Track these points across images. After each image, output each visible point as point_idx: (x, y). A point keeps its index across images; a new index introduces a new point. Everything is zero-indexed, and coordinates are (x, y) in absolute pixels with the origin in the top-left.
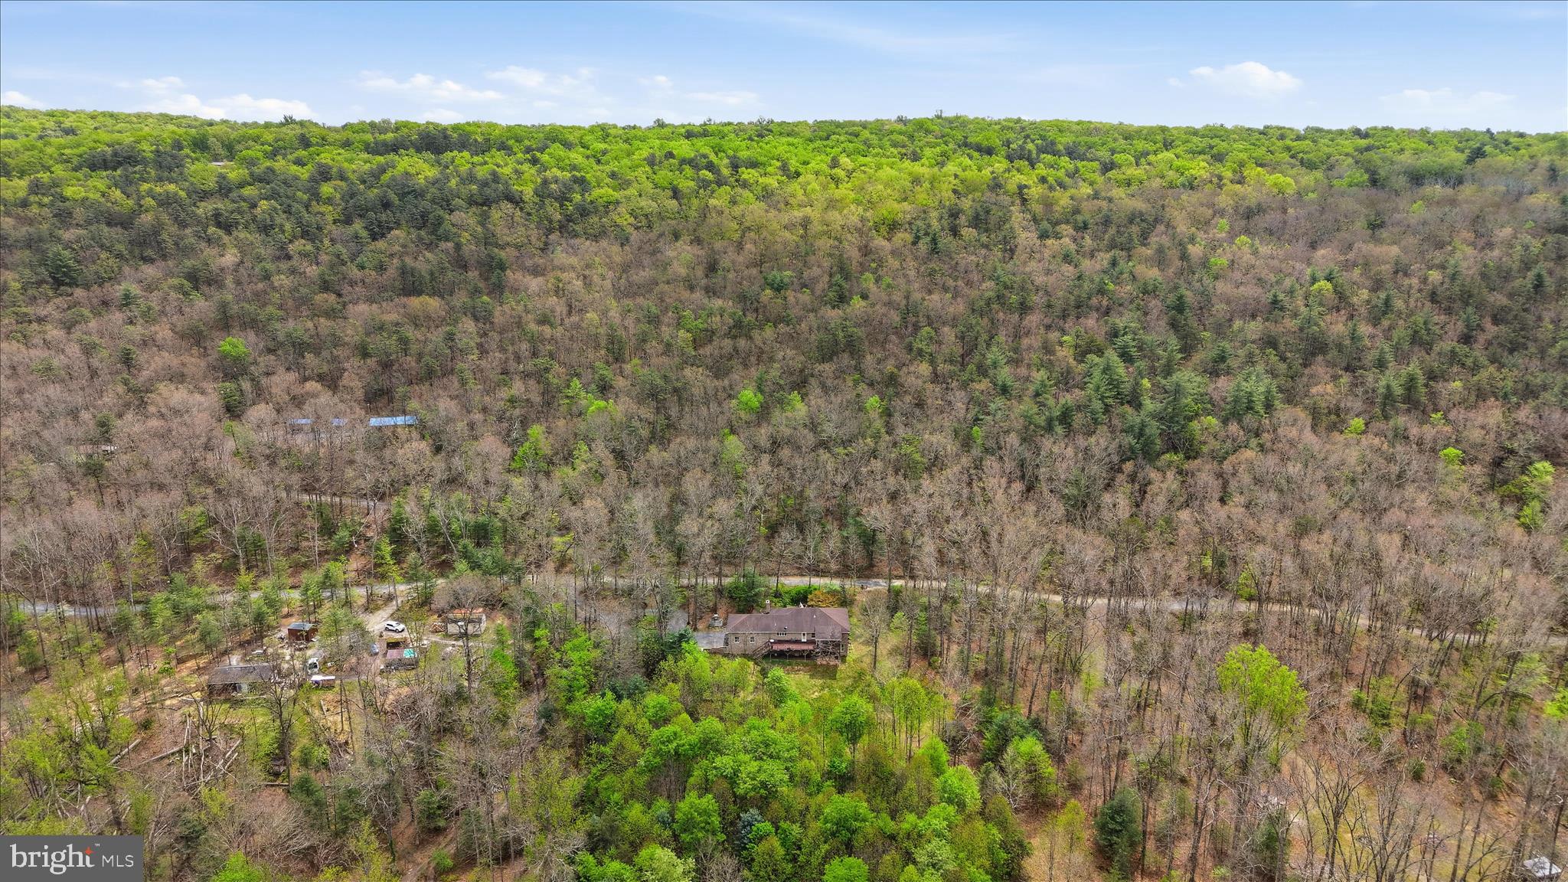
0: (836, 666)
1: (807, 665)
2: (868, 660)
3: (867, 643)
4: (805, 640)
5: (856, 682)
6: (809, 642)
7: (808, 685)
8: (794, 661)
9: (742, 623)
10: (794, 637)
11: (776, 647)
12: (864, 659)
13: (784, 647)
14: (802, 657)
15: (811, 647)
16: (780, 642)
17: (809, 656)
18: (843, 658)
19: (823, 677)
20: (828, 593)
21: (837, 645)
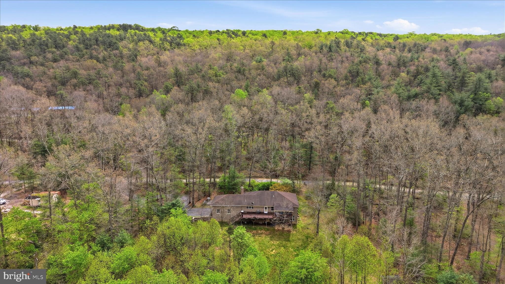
0: (289, 231)
1: (268, 230)
2: (312, 227)
3: (312, 216)
4: (266, 212)
5: (305, 243)
6: (269, 214)
7: (268, 244)
8: (258, 227)
9: (223, 200)
10: (258, 210)
11: (245, 216)
12: (309, 227)
13: (252, 217)
14: (264, 224)
15: (271, 217)
16: (249, 213)
17: (269, 224)
18: (294, 226)
19: (279, 239)
20: (283, 185)
21: (290, 215)
